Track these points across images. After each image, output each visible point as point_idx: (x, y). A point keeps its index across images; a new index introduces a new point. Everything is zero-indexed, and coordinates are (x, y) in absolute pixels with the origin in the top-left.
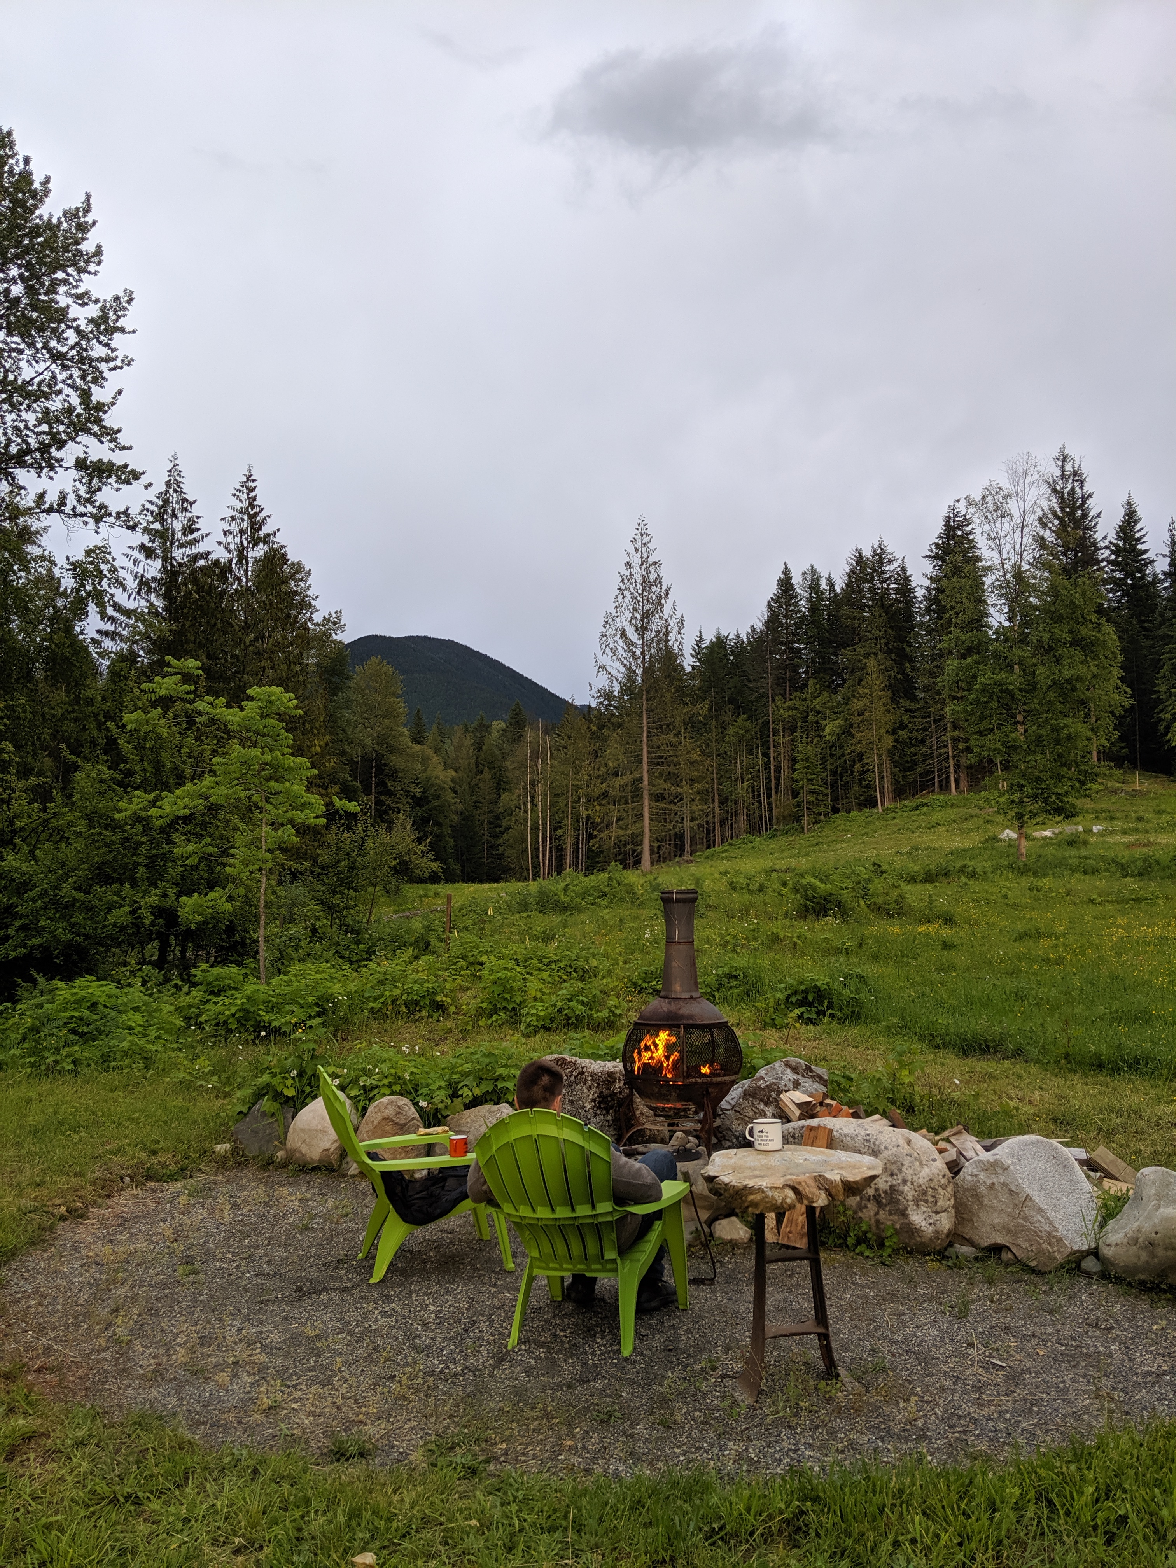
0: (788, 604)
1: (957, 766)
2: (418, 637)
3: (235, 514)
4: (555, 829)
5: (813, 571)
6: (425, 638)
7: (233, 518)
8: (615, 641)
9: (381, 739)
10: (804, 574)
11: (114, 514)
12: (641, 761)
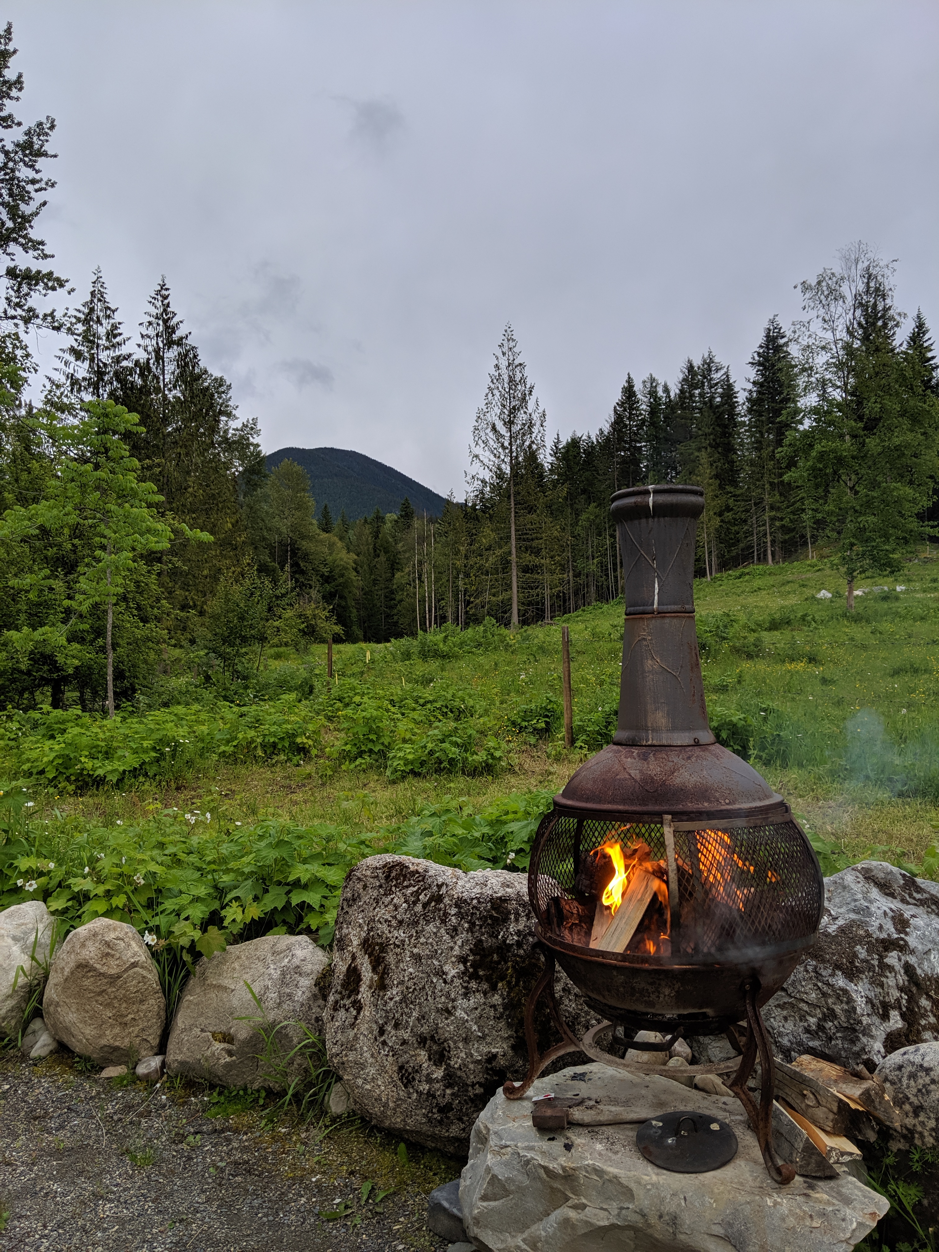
0: (631, 409)
1: (773, 542)
2: (326, 448)
3: (152, 319)
4: (438, 601)
5: (653, 380)
6: (332, 449)
7: (150, 323)
8: (486, 434)
9: (294, 528)
10: (644, 382)
11: (41, 317)
12: (509, 537)
